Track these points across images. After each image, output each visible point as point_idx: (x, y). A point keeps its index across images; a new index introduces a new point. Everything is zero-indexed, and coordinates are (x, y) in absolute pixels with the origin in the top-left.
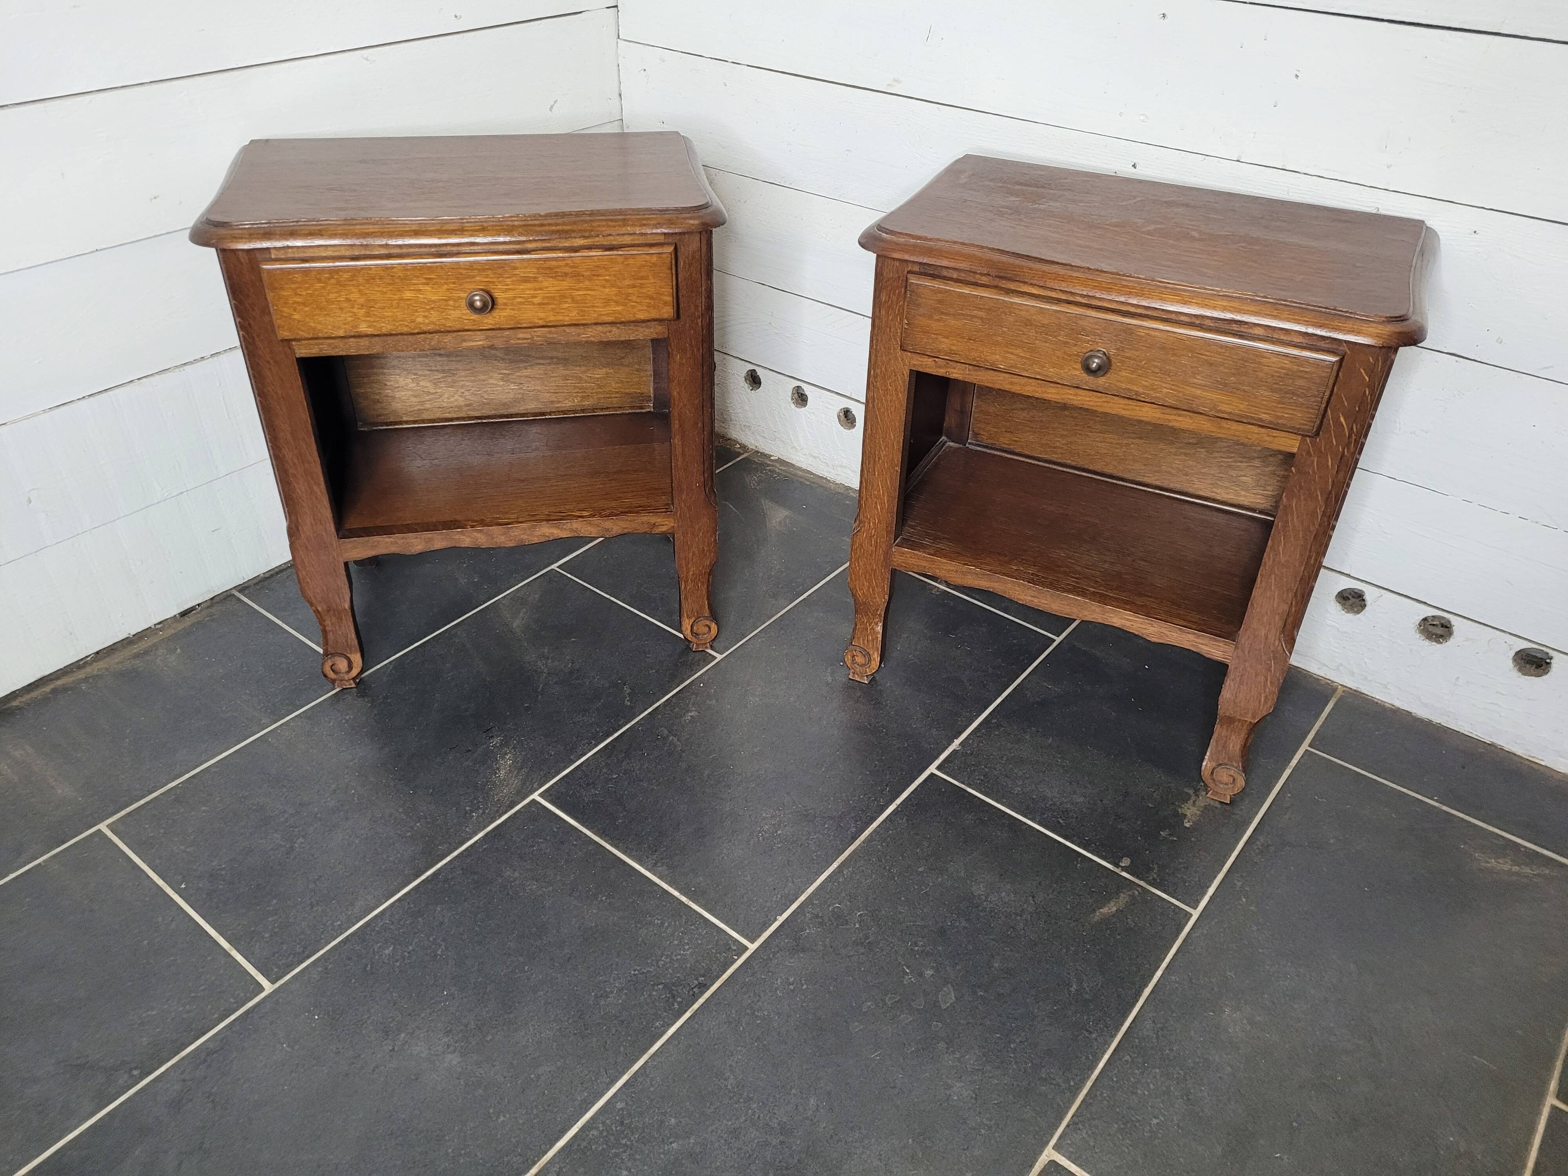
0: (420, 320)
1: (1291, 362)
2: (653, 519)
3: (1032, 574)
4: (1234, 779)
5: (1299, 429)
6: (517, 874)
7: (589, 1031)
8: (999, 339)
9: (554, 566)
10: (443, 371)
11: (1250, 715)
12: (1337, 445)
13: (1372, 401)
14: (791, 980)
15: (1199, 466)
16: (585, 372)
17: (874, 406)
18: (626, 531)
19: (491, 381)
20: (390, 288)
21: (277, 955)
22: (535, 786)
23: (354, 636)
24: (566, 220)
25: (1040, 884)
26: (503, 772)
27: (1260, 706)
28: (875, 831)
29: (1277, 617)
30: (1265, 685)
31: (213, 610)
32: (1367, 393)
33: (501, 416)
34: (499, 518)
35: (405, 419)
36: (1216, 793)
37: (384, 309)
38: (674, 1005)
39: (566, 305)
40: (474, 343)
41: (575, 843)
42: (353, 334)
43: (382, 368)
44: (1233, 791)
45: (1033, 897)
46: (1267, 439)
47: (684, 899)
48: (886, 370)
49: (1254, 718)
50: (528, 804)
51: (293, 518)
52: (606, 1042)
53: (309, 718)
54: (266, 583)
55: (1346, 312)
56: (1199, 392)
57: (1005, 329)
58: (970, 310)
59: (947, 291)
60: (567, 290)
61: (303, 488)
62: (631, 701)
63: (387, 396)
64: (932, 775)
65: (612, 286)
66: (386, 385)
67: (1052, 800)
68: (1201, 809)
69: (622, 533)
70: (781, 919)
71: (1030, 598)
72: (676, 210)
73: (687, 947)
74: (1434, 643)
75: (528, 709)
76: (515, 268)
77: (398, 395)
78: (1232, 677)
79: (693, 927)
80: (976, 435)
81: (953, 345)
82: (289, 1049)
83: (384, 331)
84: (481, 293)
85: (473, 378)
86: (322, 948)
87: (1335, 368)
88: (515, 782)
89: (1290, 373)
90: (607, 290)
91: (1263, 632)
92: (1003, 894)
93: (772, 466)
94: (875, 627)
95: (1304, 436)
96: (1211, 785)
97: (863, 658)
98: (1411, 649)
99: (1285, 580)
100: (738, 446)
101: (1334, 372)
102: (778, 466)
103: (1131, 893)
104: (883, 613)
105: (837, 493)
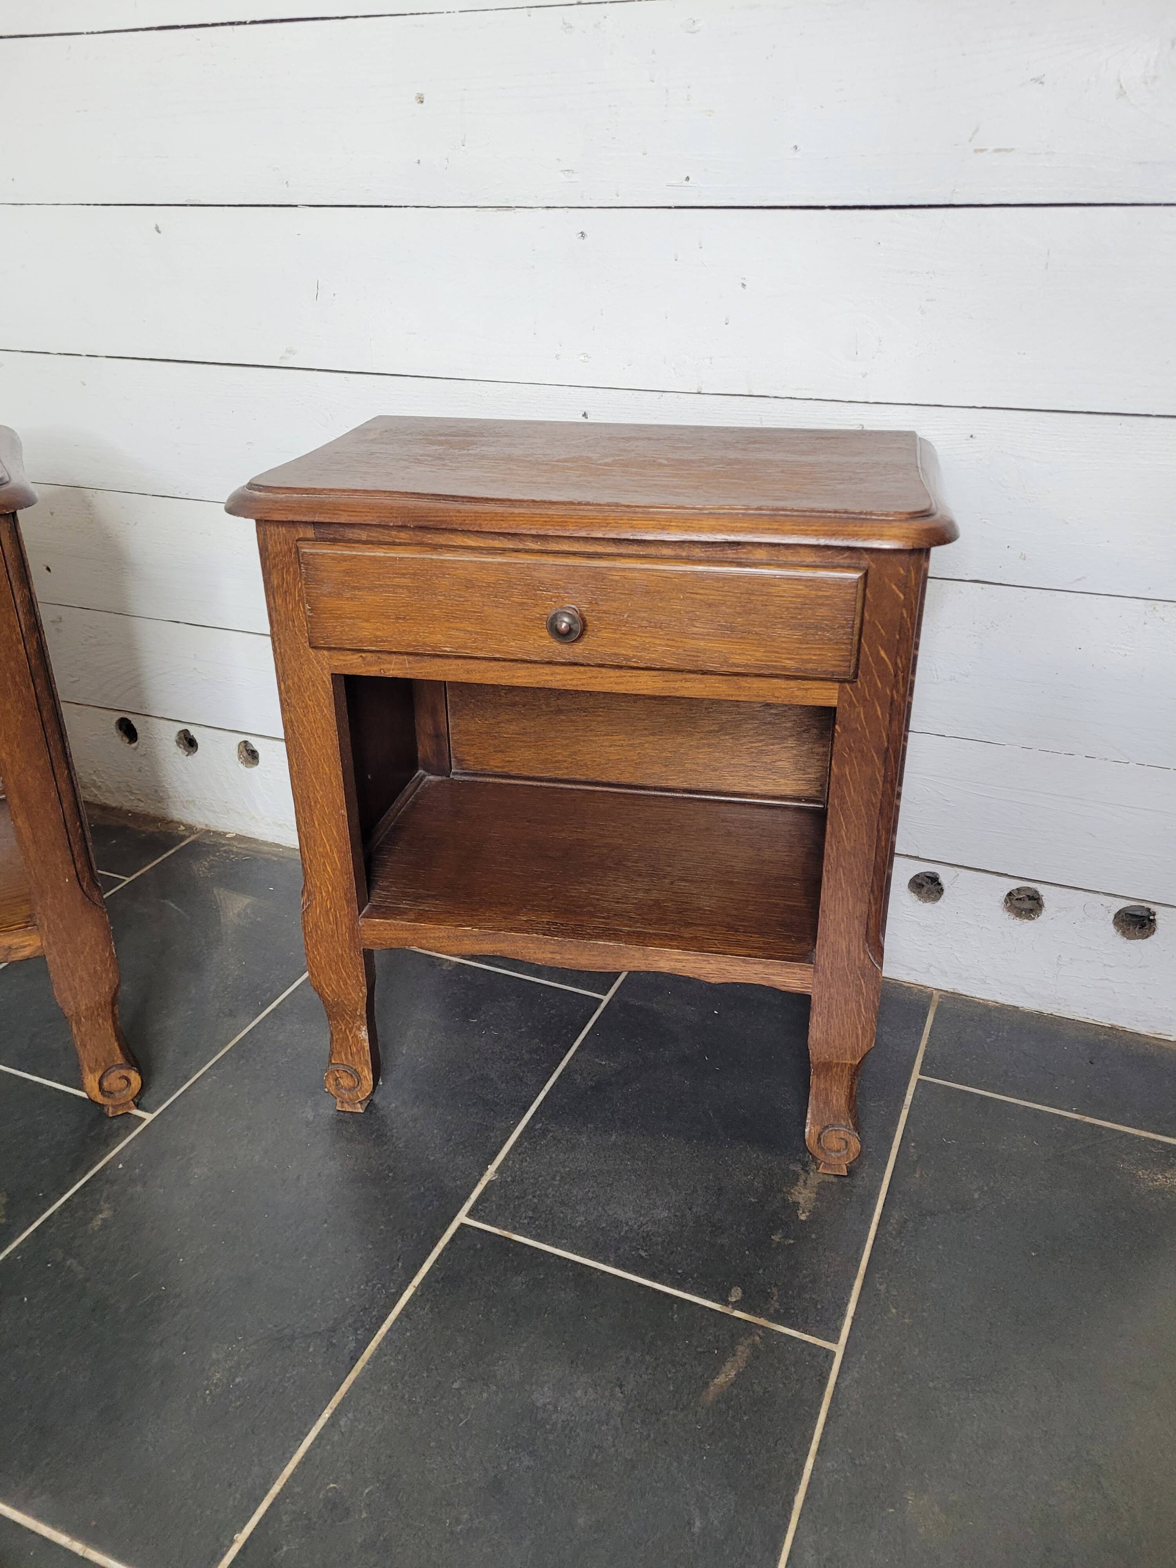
1: (807, 586)
2: (7, 940)
4: (846, 1142)
5: (833, 673)
8: (436, 611)
11: (848, 1056)
12: (883, 687)
13: (913, 624)
15: (727, 757)
25: (627, 1361)
27: (858, 1041)
28: (385, 1338)
29: (856, 922)
30: (859, 1013)
32: (905, 615)
36: (828, 1165)
44: (848, 1158)
45: (621, 1386)
46: (798, 693)
48: (300, 679)
49: (854, 1057)
55: (859, 513)
56: (702, 643)
57: (441, 598)
58: (390, 578)
59: (355, 557)
62: (7, 1215)
64: (462, 1225)
67: (627, 1224)
68: (815, 1190)
70: (241, 1538)
71: (550, 956)
74: (1025, 921)
78: (818, 1010)
80: (460, 761)
81: (377, 629)
87: (860, 586)
89: (808, 602)
91: (843, 945)
92: (579, 1393)
93: (229, 845)
94: (357, 1032)
95: (841, 681)
96: (821, 1157)
97: (350, 1078)
98: (1002, 933)
99: (855, 873)
100: (182, 828)
101: (860, 592)
102: (236, 843)
103: (749, 1341)
104: (364, 1013)
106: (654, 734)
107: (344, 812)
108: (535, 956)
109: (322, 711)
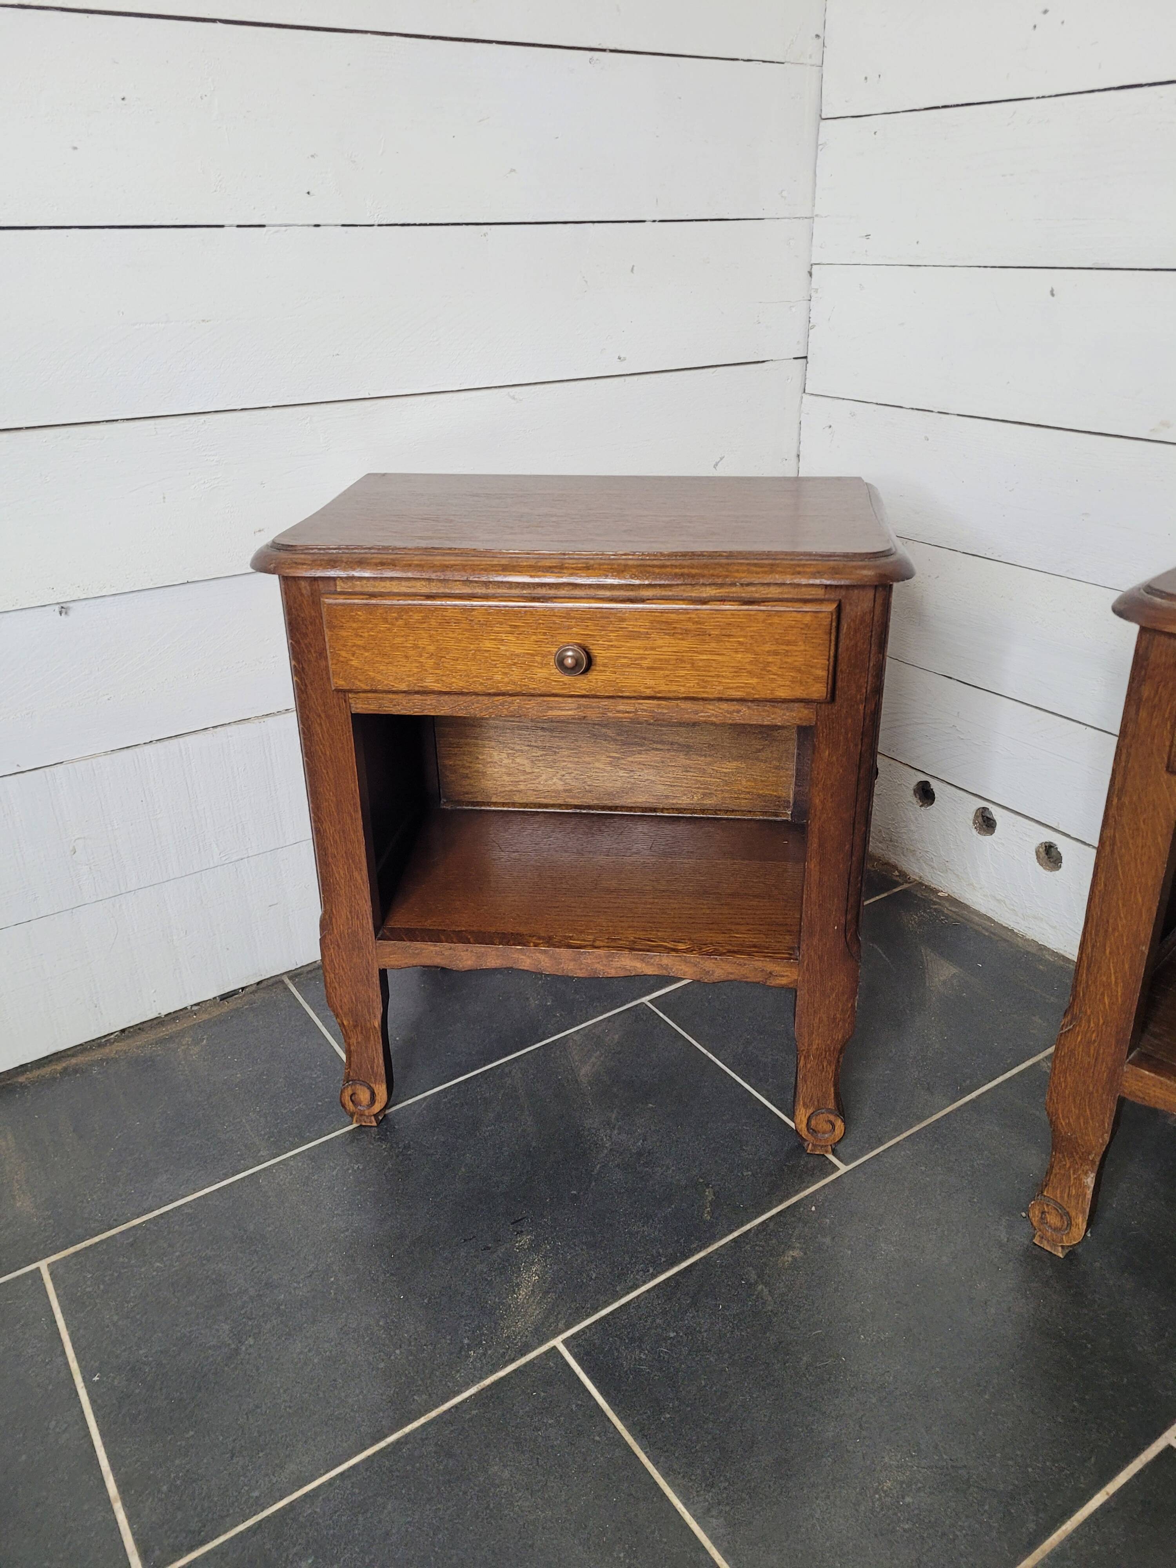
0: (498, 677)
2: (770, 966)
6: (506, 1473)
9: (645, 1000)
10: (544, 748)
16: (711, 763)
18: (732, 977)
19: (597, 765)
20: (467, 634)
21: (166, 1527)
22: (562, 1324)
23: (381, 1061)
24: (695, 562)
26: (522, 1293)
33: (603, 808)
34: (571, 938)
35: (494, 800)
37: (457, 660)
39: (682, 673)
40: (563, 713)
42: (417, 689)
43: (476, 738)
48: (1140, 799)
50: (546, 1353)
51: (328, 907)
53: (312, 1159)
60: (687, 652)
61: (342, 873)
62: (712, 1213)
63: (477, 771)
65: (747, 651)
66: (478, 758)
69: (726, 979)
72: (846, 556)
75: (575, 1198)
76: (622, 620)
77: (489, 771)
83: (454, 688)
84: (576, 648)
85: (576, 760)
88: (537, 1312)
90: (740, 656)
93: (939, 904)
94: (1082, 1176)
97: (1059, 1218)
100: (897, 873)
102: (947, 905)
104: (1098, 1159)
105: (1028, 953)
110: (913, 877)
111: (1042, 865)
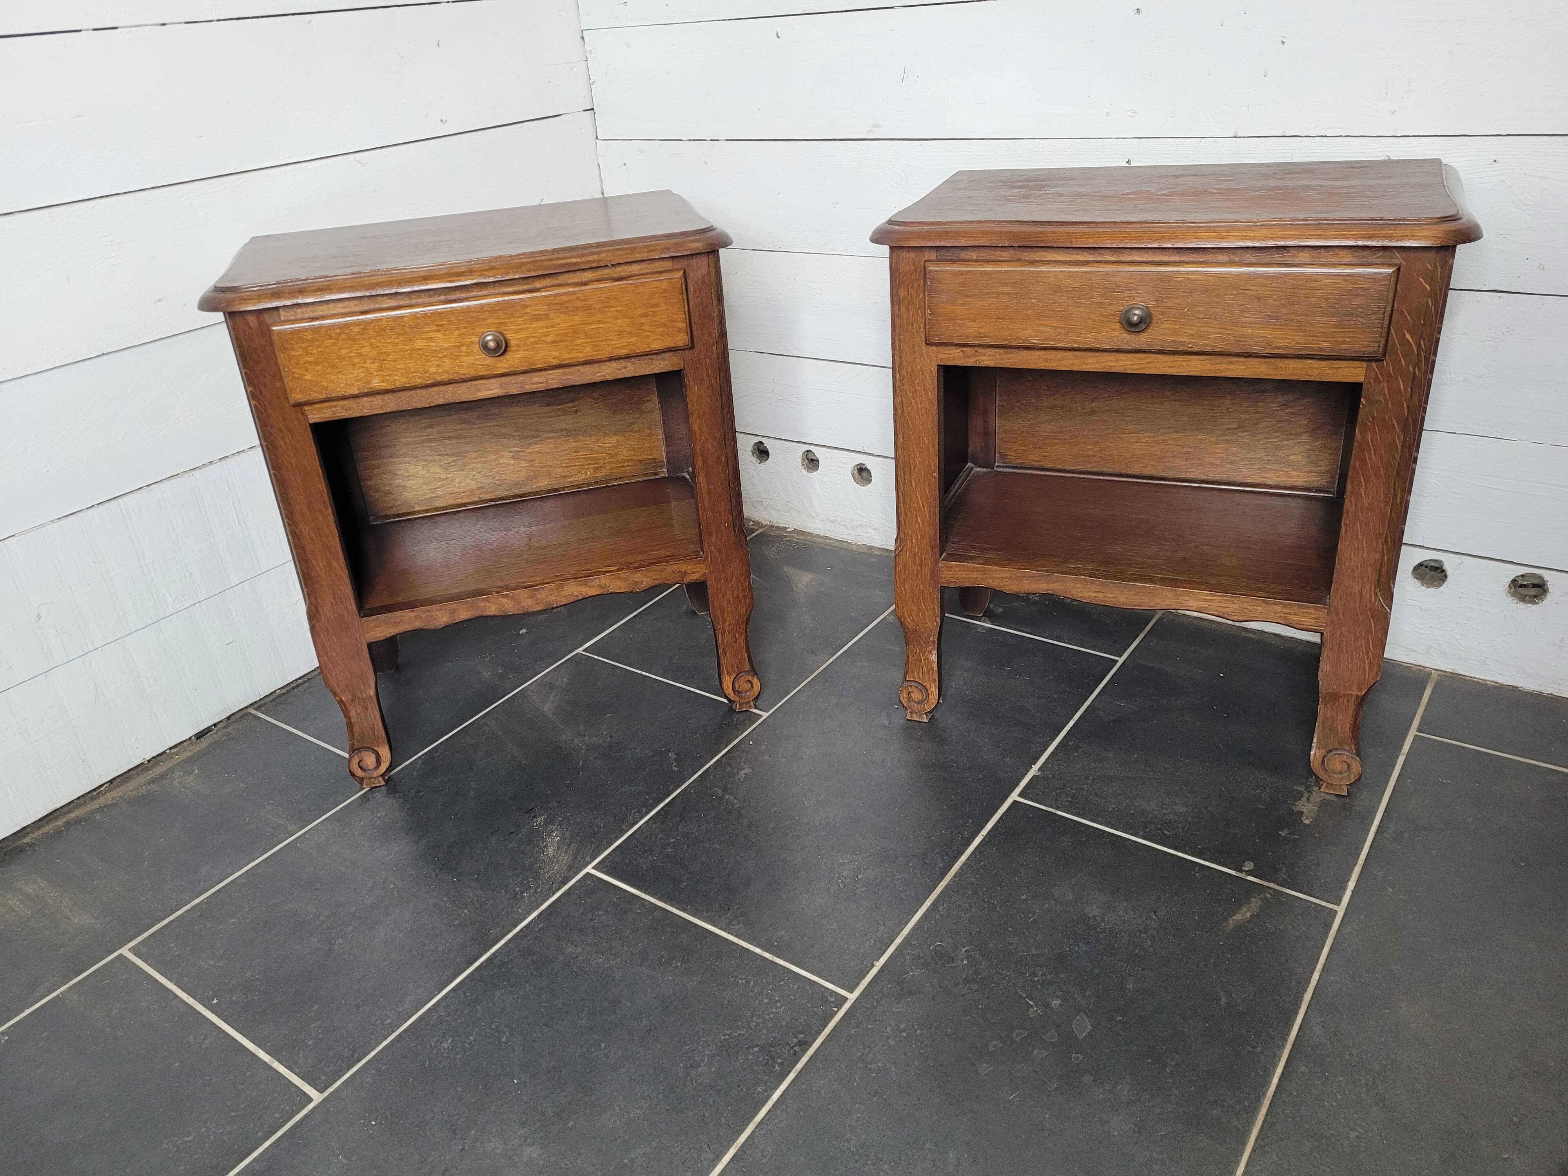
0: (433, 370)
1: (1346, 280)
2: (683, 567)
3: (1092, 570)
4: (1349, 765)
5: (1363, 353)
6: (579, 950)
7: (683, 1106)
8: (1029, 312)
9: (580, 650)
10: (453, 455)
11: (1355, 687)
12: (1407, 366)
14: (902, 1026)
15: (1243, 452)
16: (596, 442)
17: (903, 411)
19: (501, 460)
20: (402, 338)
21: (323, 1063)
22: (588, 859)
23: (380, 725)
24: (571, 253)
25: (1159, 898)
26: (551, 850)
27: (1363, 677)
28: (965, 864)
29: (1370, 570)
30: (1368, 649)
31: (230, 729)
32: (1430, 304)
33: (515, 497)
34: (525, 581)
35: (417, 509)
36: (1329, 785)
37: (396, 361)
38: (775, 1067)
39: (580, 341)
40: (489, 392)
41: (638, 911)
42: (365, 391)
43: (391, 457)
44: (1349, 780)
45: (1155, 912)
46: (1330, 371)
47: (767, 955)
48: (913, 370)
49: (1360, 689)
50: (582, 878)
51: (313, 599)
52: (704, 1115)
53: (338, 820)
54: (283, 698)
55: (1394, 220)
56: (1250, 330)
57: (1034, 301)
58: (995, 287)
59: (969, 272)
60: (579, 324)
61: (321, 565)
62: (678, 766)
63: (398, 486)
64: (1016, 801)
65: (624, 316)
66: (396, 474)
67: (1152, 813)
68: (1318, 804)
70: (879, 965)
71: (1094, 594)
72: (683, 234)
73: (779, 1004)
74: (1529, 605)
75: (570, 785)
76: (525, 307)
77: (408, 484)
78: (1330, 646)
79: (782, 983)
80: (1003, 456)
81: (981, 328)
82: (345, 1161)
83: (398, 384)
84: (495, 331)
85: (484, 459)
86: (373, 1049)
87: (1393, 279)
88: (566, 858)
89: (1345, 293)
90: (620, 321)
91: (1356, 589)
92: (1121, 913)
93: (789, 537)
94: (928, 656)
95: (1369, 360)
96: (1324, 776)
97: (919, 693)
98: (1505, 616)
99: (1371, 525)
101: (1393, 284)
102: (795, 536)
103: (1262, 896)
104: (936, 639)
105: (860, 553)
106: (1177, 432)
107: (936, 475)
108: (1082, 595)
109: (927, 395)
110: (764, 523)
111: (858, 483)
